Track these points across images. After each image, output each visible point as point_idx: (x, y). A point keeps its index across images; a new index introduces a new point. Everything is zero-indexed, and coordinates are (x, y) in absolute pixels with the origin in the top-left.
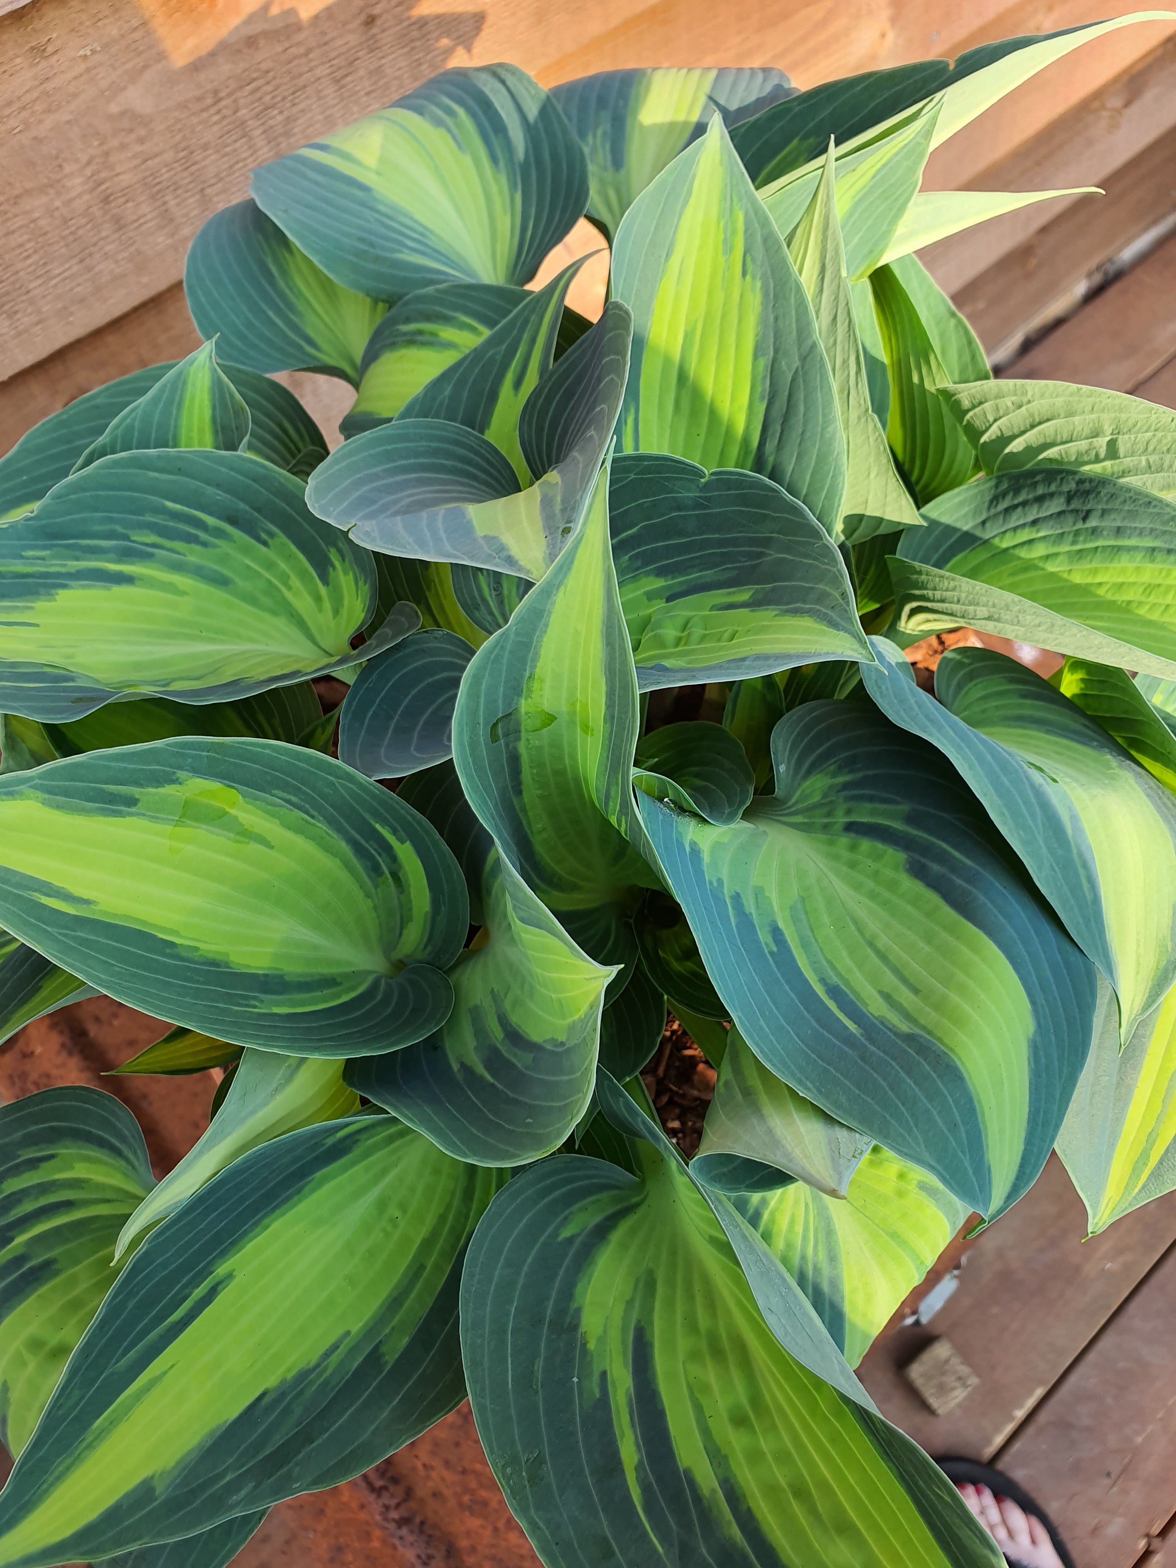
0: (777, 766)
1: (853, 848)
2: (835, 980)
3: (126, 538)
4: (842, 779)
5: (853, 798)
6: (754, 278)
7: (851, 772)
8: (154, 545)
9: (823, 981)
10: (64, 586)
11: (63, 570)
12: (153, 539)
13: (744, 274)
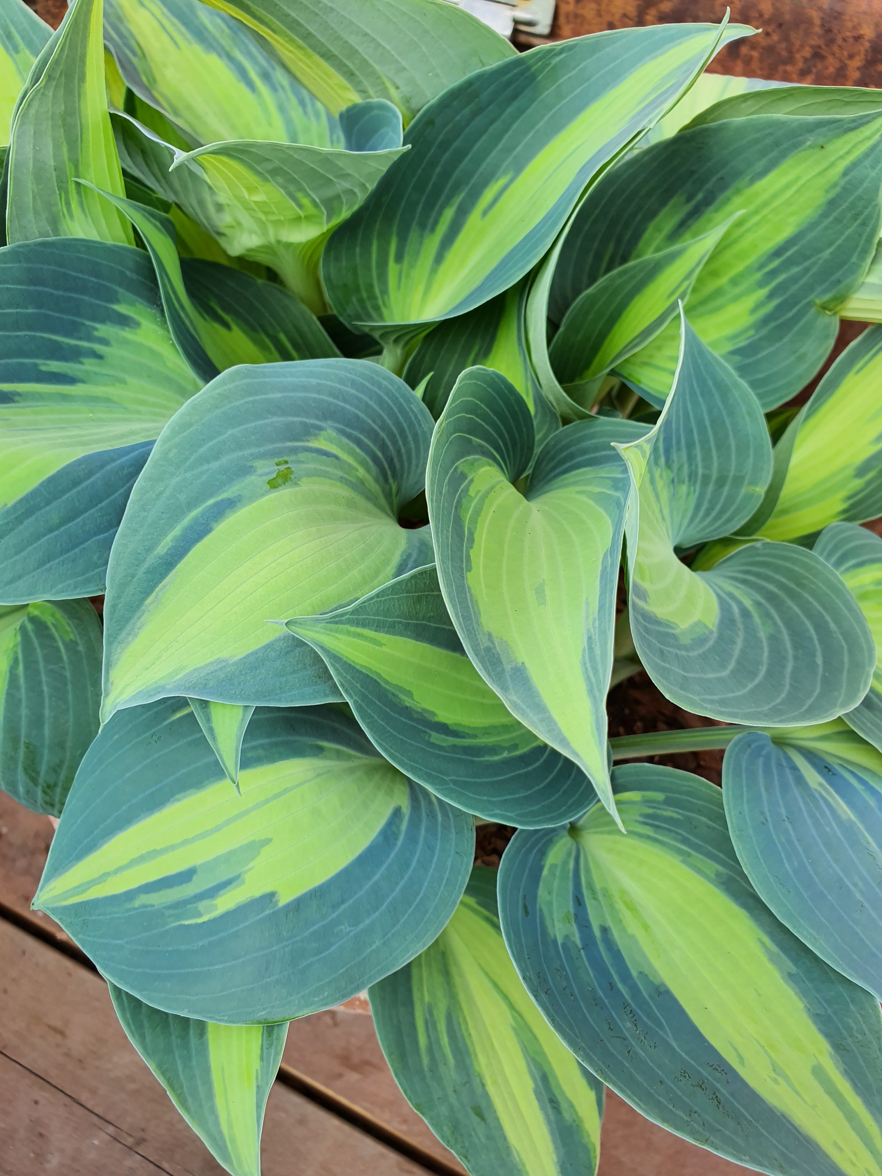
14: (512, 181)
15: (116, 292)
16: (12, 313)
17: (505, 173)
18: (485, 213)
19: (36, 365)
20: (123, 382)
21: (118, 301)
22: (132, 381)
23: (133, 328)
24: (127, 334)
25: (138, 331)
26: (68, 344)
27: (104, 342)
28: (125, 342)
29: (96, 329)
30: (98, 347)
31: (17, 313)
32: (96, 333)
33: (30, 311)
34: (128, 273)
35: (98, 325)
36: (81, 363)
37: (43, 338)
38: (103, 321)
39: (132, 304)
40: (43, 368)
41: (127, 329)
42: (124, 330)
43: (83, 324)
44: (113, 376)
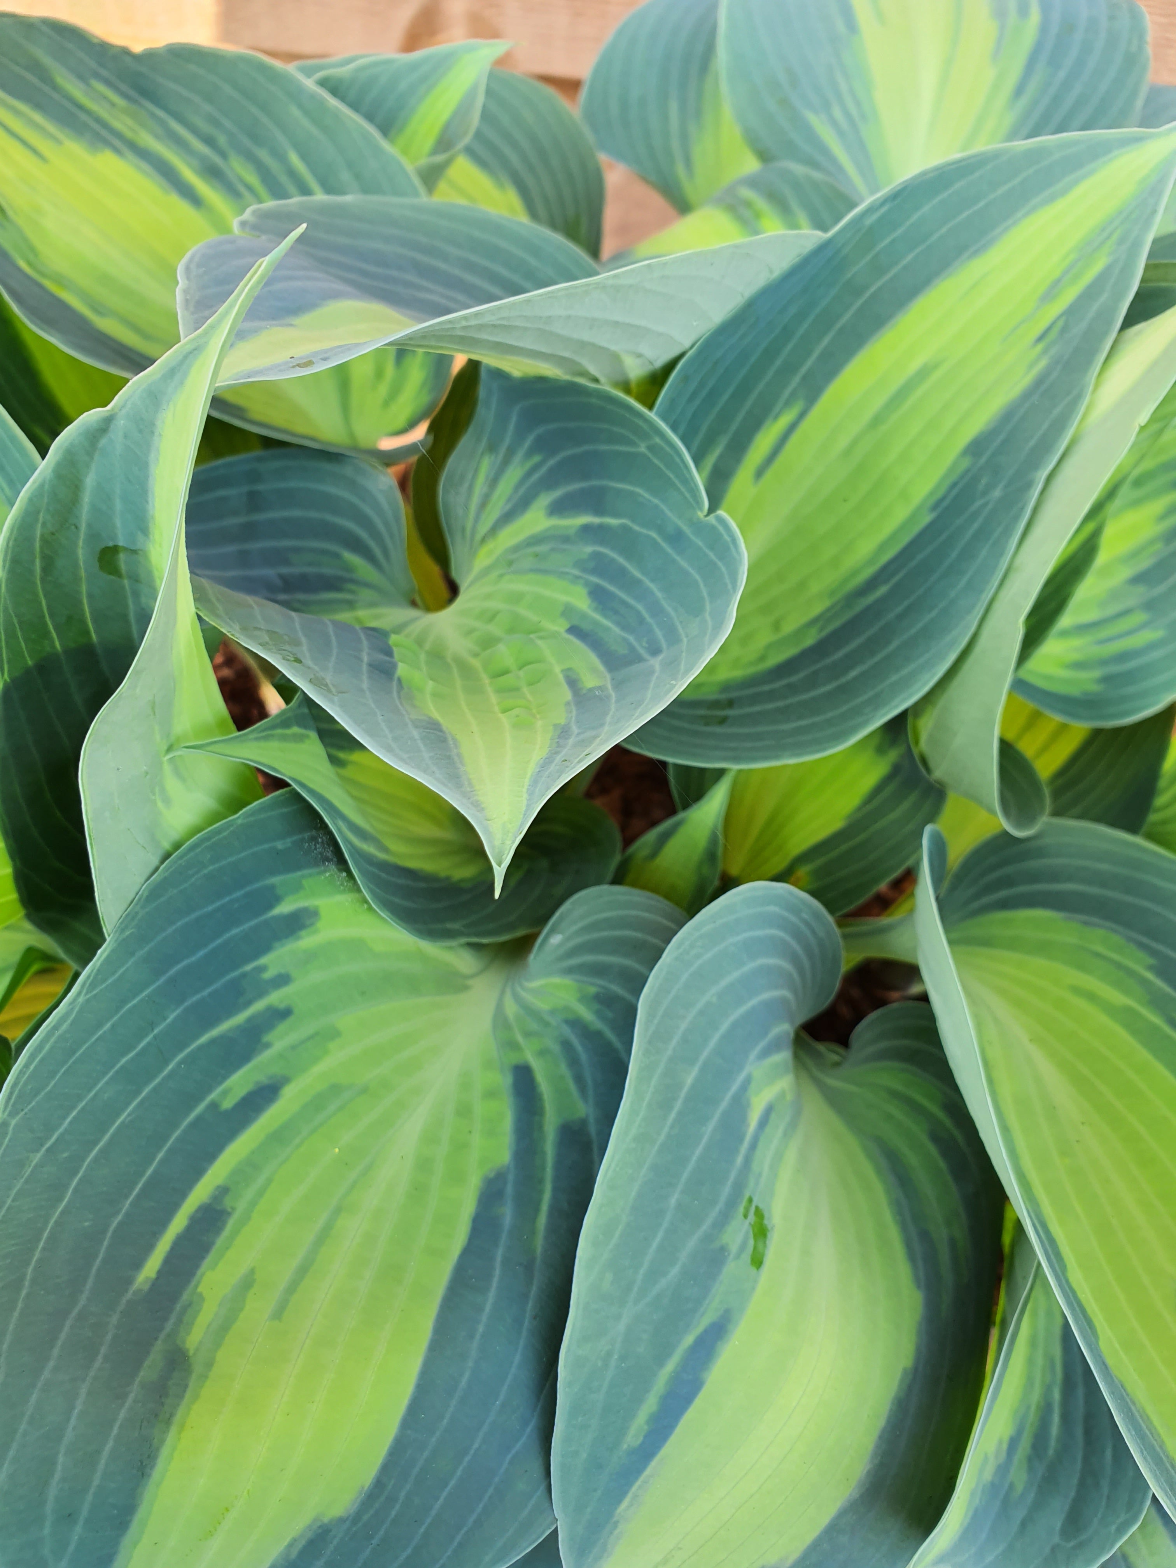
0: (552, 931)
1: (490, 1094)
2: (239, 1205)
3: (224, 155)
4: (586, 1014)
5: (566, 1046)
6: (1045, 351)
7: (599, 1014)
8: (249, 188)
9: (222, 1191)
10: (117, 151)
11: (129, 134)
12: (252, 179)
13: (1040, 339)
14: (802, 415)
15: (272, 887)
16: (149, 1044)
17: (788, 404)
18: (759, 473)
19: (214, 1106)
20: (334, 1034)
21: (277, 900)
22: (345, 1021)
23: (312, 924)
24: (307, 941)
25: (320, 924)
26: (239, 1028)
27: (283, 980)
28: (310, 957)
29: (263, 969)
30: (275, 998)
31: (155, 1037)
32: (267, 975)
33: (171, 1018)
34: (279, 845)
35: (263, 961)
36: (268, 1045)
37: (200, 1048)
38: (266, 949)
39: (297, 888)
40: (227, 1104)
41: (303, 933)
42: (299, 938)
43: (244, 975)
44: (316, 1034)
